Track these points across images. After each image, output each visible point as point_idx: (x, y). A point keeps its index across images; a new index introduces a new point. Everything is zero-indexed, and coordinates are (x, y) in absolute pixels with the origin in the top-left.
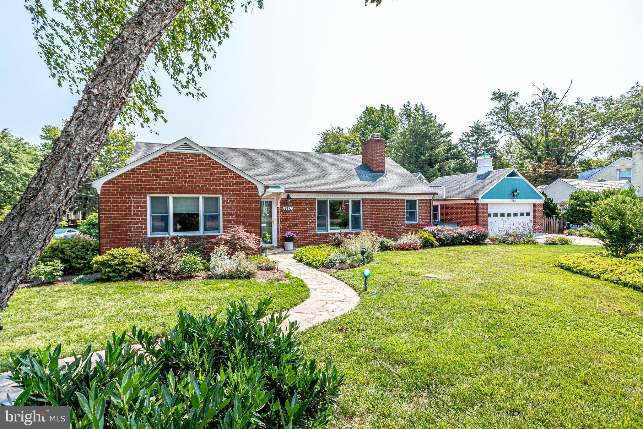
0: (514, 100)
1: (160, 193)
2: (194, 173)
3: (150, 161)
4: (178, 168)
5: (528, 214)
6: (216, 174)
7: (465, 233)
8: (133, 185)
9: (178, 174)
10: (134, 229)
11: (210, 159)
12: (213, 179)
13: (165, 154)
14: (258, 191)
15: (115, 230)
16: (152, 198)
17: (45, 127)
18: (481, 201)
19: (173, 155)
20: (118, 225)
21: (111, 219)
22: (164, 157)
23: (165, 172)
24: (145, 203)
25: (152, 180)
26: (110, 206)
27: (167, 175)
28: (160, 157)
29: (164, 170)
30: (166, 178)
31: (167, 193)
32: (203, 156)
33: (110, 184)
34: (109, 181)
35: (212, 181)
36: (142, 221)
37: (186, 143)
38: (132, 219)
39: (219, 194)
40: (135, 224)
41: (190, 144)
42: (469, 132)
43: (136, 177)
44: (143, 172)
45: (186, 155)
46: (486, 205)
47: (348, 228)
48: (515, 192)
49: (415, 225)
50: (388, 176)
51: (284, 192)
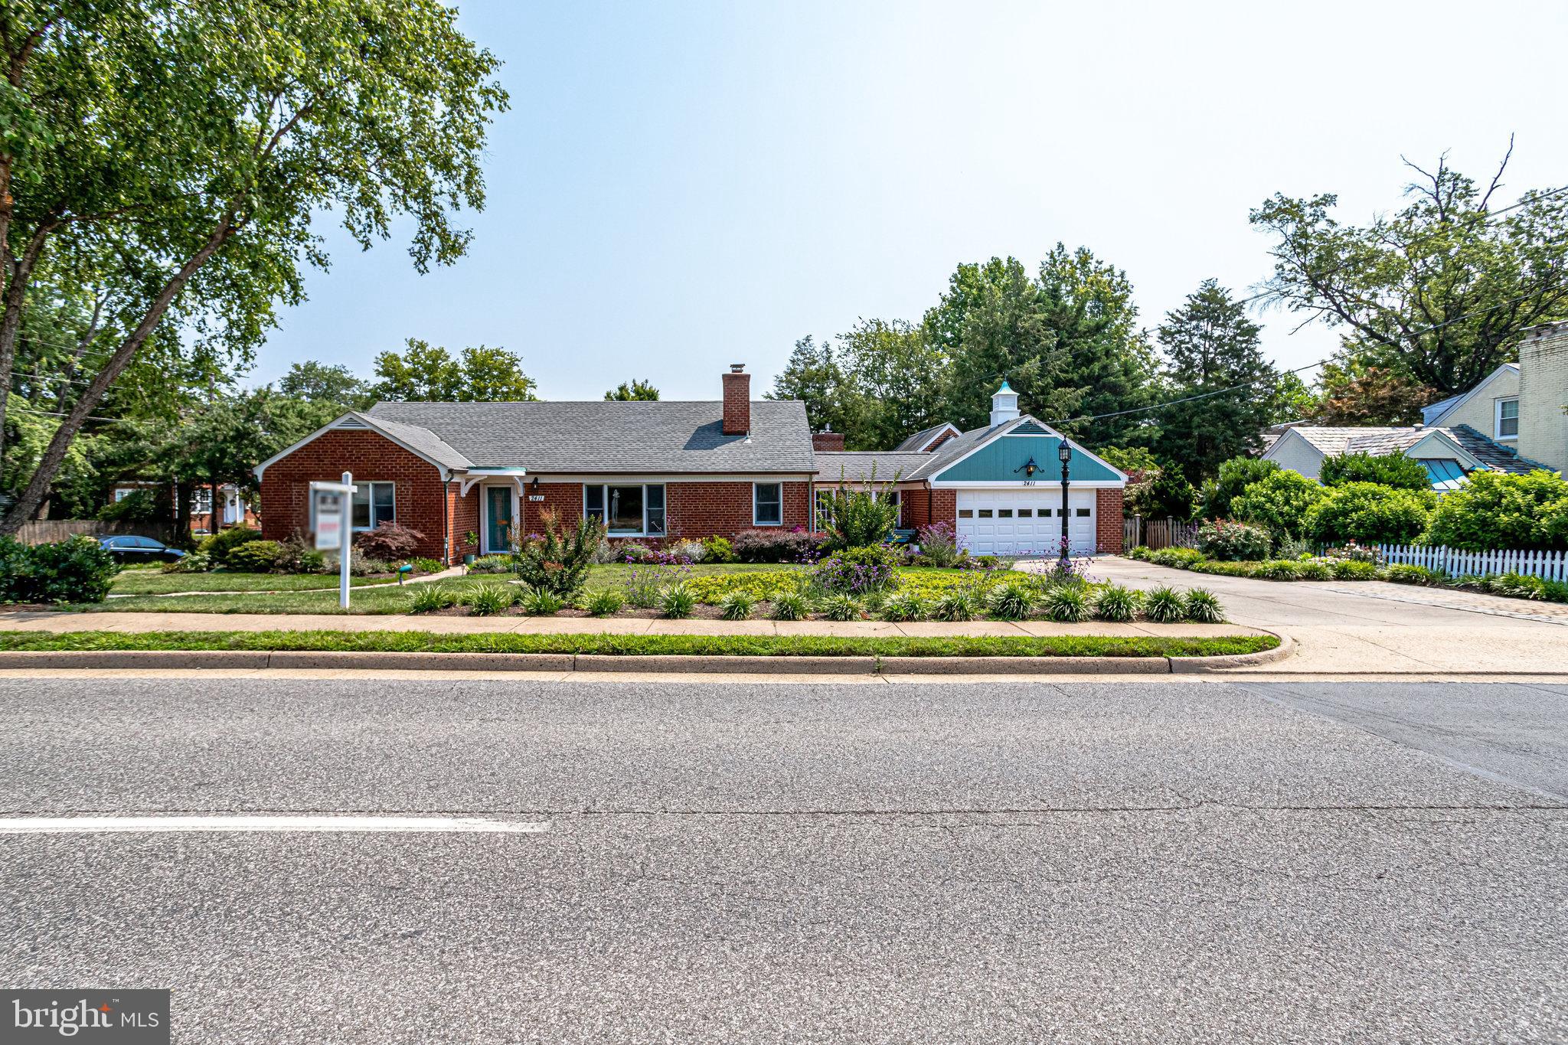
0: (1323, 215)
5: (1084, 513)
14: (441, 477)
35: (382, 463)
39: (392, 479)
45: (351, 432)
46: (953, 493)
47: (641, 530)
48: (1027, 466)
49: (773, 528)
50: (749, 441)
51: (523, 474)
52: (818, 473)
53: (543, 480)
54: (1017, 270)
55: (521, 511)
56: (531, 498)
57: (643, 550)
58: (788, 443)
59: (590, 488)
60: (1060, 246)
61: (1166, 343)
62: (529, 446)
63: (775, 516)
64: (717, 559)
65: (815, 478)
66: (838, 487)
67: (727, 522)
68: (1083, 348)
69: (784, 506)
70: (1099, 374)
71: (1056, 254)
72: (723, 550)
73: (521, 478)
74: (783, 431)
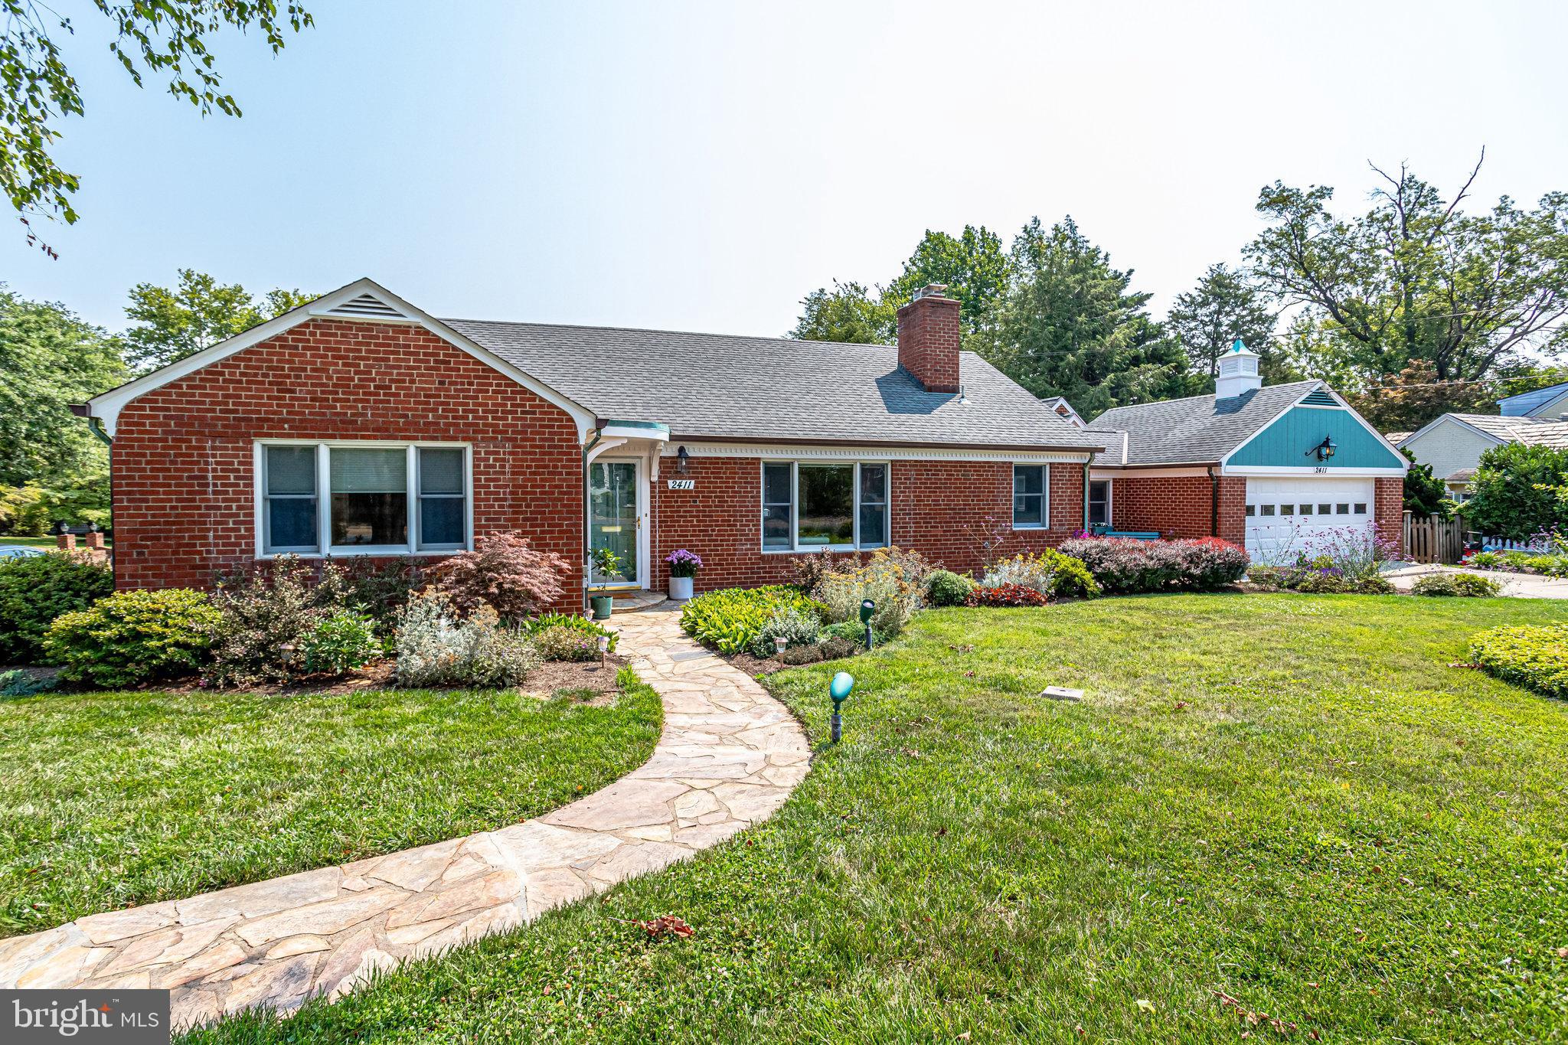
0: (1319, 207)
1: (288, 436)
2: (391, 381)
3: (261, 345)
4: (344, 365)
5: (1360, 509)
6: (456, 383)
7: (1179, 560)
8: (214, 411)
9: (344, 383)
10: (215, 537)
11: (438, 339)
12: (446, 396)
13: (306, 325)
14: (576, 433)
15: (158, 539)
16: (271, 452)
17: (137, 290)
18: (1227, 471)
19: (329, 327)
20: (167, 523)
21: (148, 508)
22: (304, 333)
23: (307, 377)
24: (249, 463)
25: (270, 398)
26: (144, 470)
27: (313, 385)
28: (291, 332)
29: (305, 370)
30: (308, 392)
31: (313, 436)
32: (417, 333)
33: (143, 409)
34: (141, 400)
35: (442, 404)
36: (238, 515)
37: (368, 294)
38: (208, 508)
39: (464, 439)
40: (216, 523)
41: (378, 297)
42: (1195, 293)
43: (221, 388)
44: (242, 374)
45: (365, 327)
46: (1242, 481)
48: (1319, 448)
49: (1039, 534)
50: (967, 401)
53: (695, 451)
54: (996, 243)
55: (653, 507)
56: (670, 483)
59: (772, 469)
67: (979, 525)
73: (665, 445)
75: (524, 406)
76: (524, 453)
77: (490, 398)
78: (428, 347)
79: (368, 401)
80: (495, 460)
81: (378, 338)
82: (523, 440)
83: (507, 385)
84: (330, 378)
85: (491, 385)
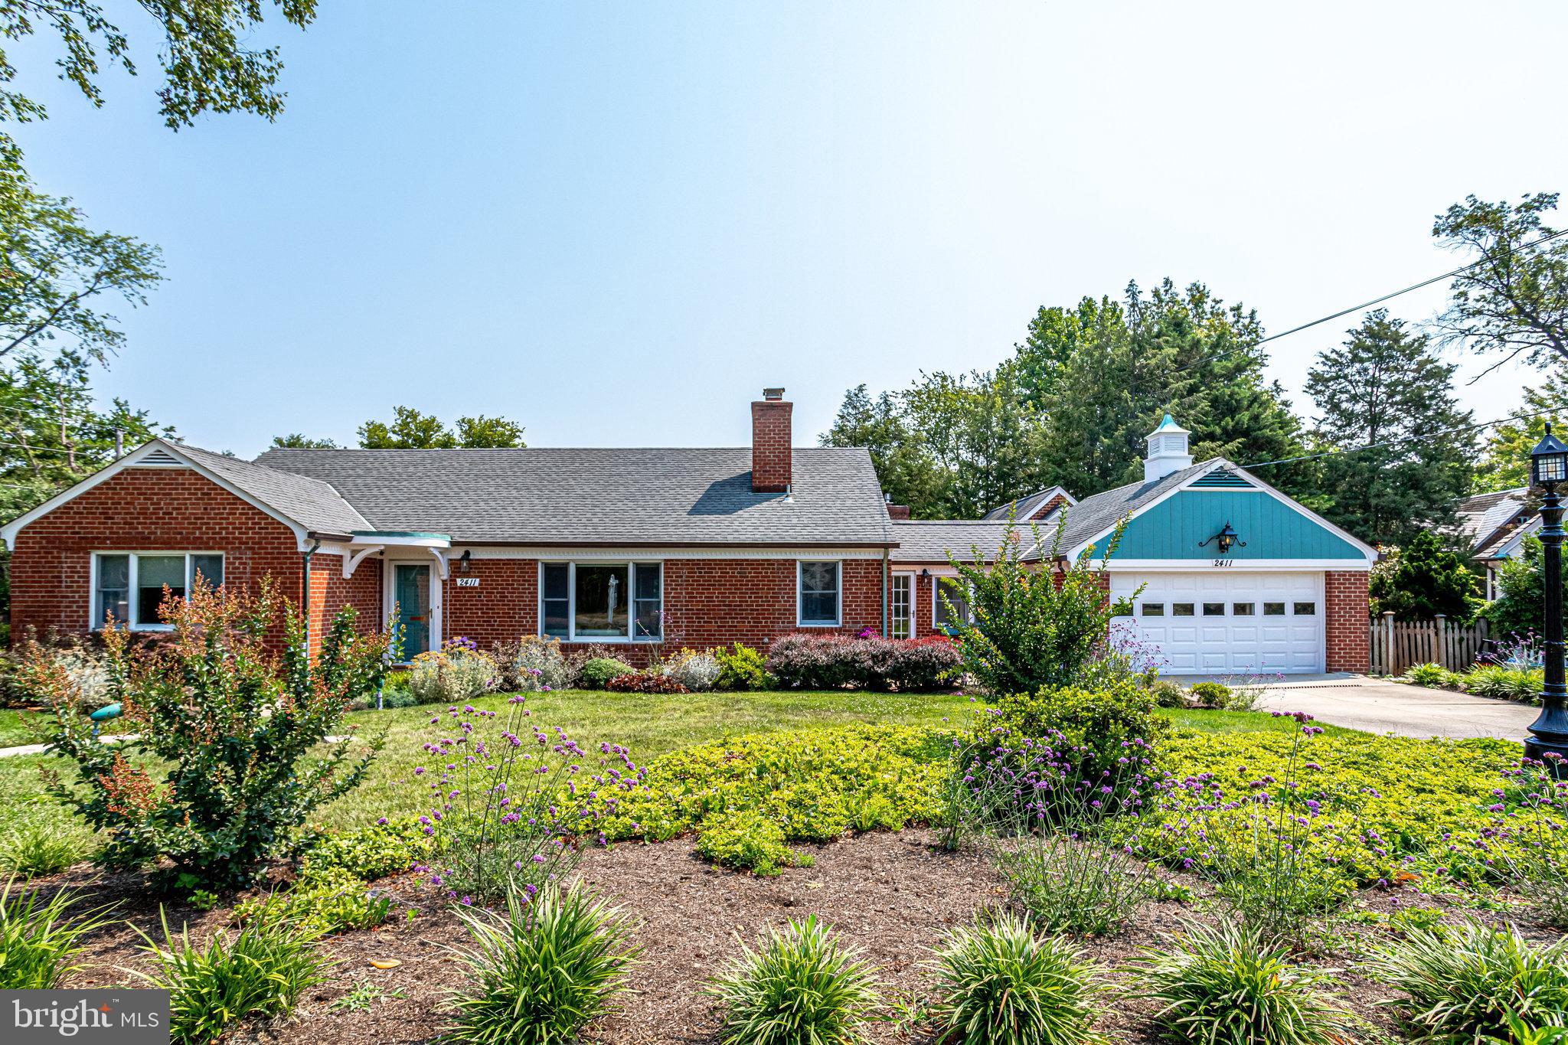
1: (110, 549)
2: (174, 509)
3: (95, 488)
5: (1305, 608)
6: (214, 509)
8: (67, 533)
9: (143, 512)
10: (67, 616)
11: (203, 478)
12: (209, 518)
13: (121, 473)
14: (296, 543)
15: (35, 616)
16: (104, 560)
19: (135, 474)
20: (41, 606)
21: (31, 596)
22: (120, 479)
23: (122, 508)
24: (87, 567)
25: (99, 523)
26: (28, 571)
27: (126, 514)
28: (113, 478)
29: (120, 503)
30: (123, 519)
31: (123, 549)
32: (191, 474)
33: (28, 532)
34: (28, 527)
35: (205, 523)
36: (80, 602)
37: (160, 449)
38: (62, 596)
39: (220, 549)
40: (66, 606)
41: (166, 451)
43: (72, 518)
44: (84, 508)
45: (158, 472)
46: (1105, 578)
47: (626, 634)
48: (1222, 535)
49: (831, 632)
50: (790, 500)
51: (446, 545)
52: (897, 546)
53: (477, 554)
55: (444, 601)
56: (459, 581)
57: (621, 666)
58: (849, 503)
59: (549, 568)
60: (1167, 282)
61: (1317, 392)
62: (466, 506)
63: (831, 614)
64: (740, 684)
65: (893, 554)
66: (919, 570)
67: (757, 621)
68: (1223, 394)
69: (845, 597)
70: (1249, 427)
71: (1162, 291)
72: (750, 668)
73: (443, 551)
74: (840, 487)
75: (260, 523)
76: (260, 558)
77: (238, 518)
78: (196, 484)
79: (158, 523)
80: (240, 564)
81: (164, 479)
82: (259, 548)
83: (249, 509)
84: (135, 508)
85: (238, 509)
